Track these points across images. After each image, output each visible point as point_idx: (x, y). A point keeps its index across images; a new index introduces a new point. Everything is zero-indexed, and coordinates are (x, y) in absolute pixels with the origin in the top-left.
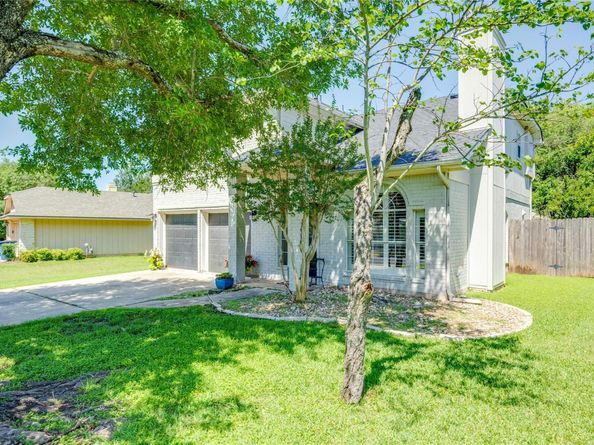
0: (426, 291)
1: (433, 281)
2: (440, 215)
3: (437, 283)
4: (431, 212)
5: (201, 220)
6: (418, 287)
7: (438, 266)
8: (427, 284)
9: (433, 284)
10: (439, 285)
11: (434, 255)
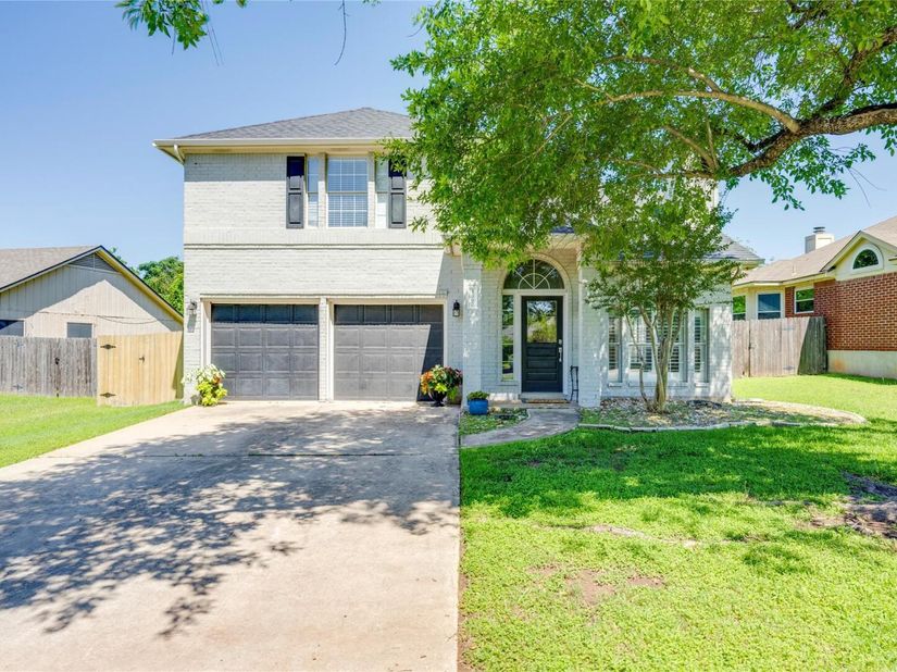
0: (711, 395)
1: (719, 384)
2: (725, 316)
3: (723, 385)
4: (715, 311)
5: (325, 314)
6: (702, 392)
7: (723, 368)
8: (712, 387)
9: (719, 386)
10: (725, 387)
11: (720, 358)
